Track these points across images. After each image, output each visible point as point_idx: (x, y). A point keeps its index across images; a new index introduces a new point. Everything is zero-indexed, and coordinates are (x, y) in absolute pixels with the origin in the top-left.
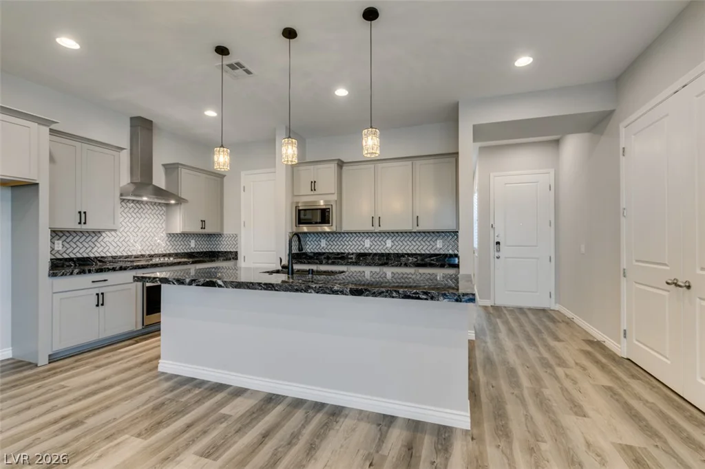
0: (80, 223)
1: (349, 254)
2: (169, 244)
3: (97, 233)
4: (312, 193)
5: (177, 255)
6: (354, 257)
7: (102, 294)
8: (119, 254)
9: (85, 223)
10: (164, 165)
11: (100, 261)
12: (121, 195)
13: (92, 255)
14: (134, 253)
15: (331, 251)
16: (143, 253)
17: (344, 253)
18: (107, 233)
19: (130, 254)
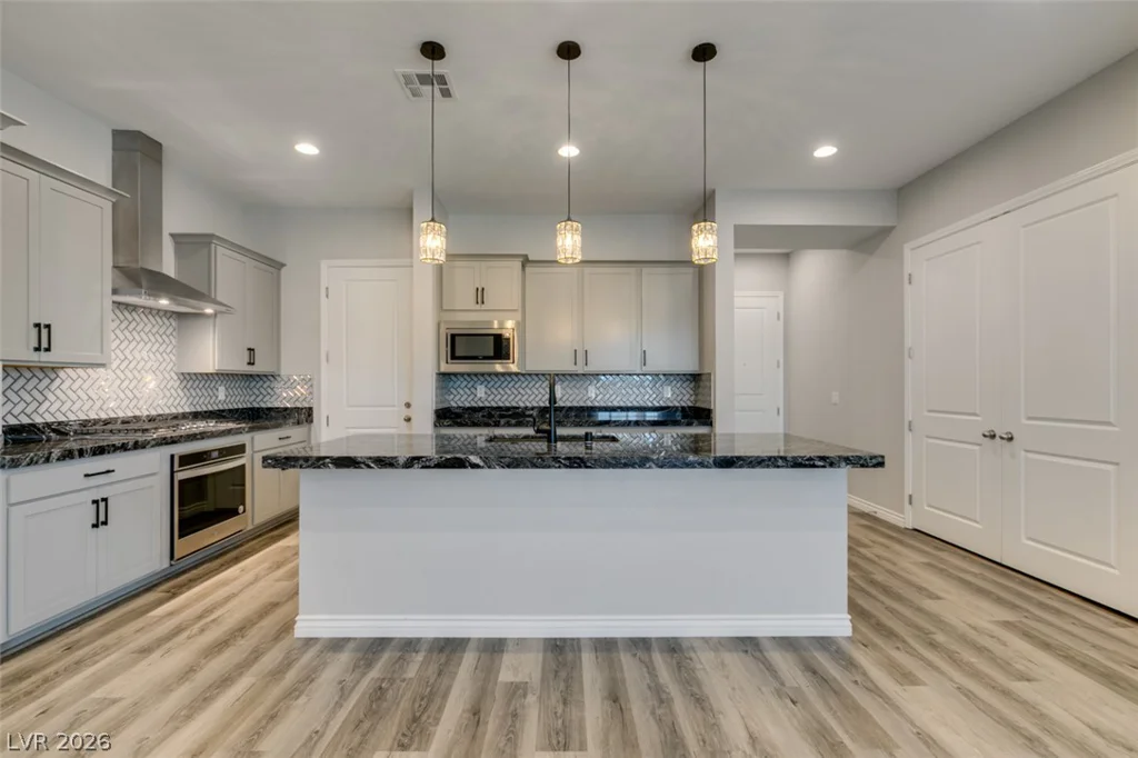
0: (37, 349)
1: (526, 408)
4: (478, 307)
6: (535, 413)
8: (93, 416)
9: (48, 350)
11: (58, 434)
15: (495, 405)
16: (138, 413)
17: (518, 408)
19: (113, 415)
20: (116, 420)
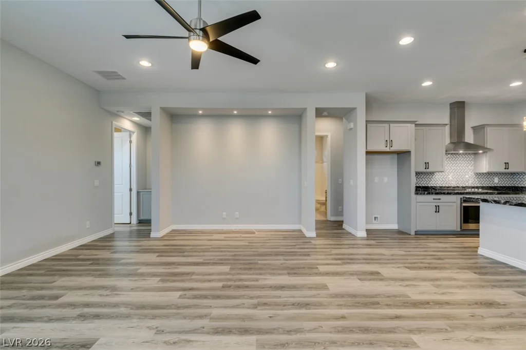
0: (426, 168)
2: (476, 180)
3: (432, 173)
5: (483, 188)
7: (438, 206)
8: (444, 185)
9: (428, 169)
10: (472, 128)
11: (434, 189)
12: (446, 151)
13: (429, 185)
14: (452, 186)
16: (458, 185)
18: (437, 173)
19: (450, 186)
20: (451, 187)
